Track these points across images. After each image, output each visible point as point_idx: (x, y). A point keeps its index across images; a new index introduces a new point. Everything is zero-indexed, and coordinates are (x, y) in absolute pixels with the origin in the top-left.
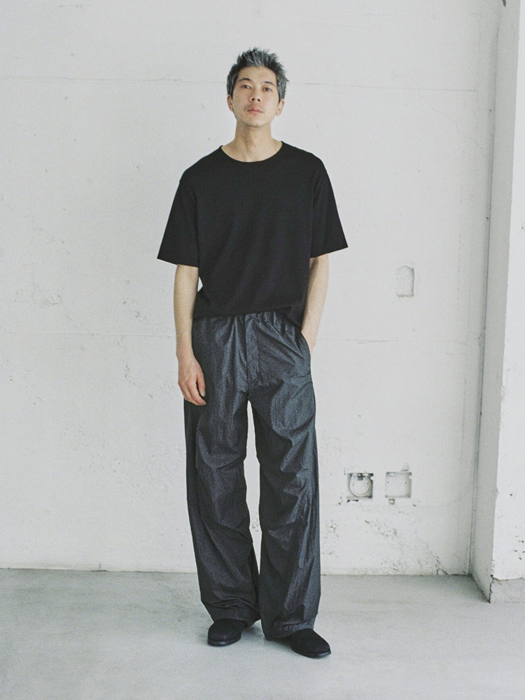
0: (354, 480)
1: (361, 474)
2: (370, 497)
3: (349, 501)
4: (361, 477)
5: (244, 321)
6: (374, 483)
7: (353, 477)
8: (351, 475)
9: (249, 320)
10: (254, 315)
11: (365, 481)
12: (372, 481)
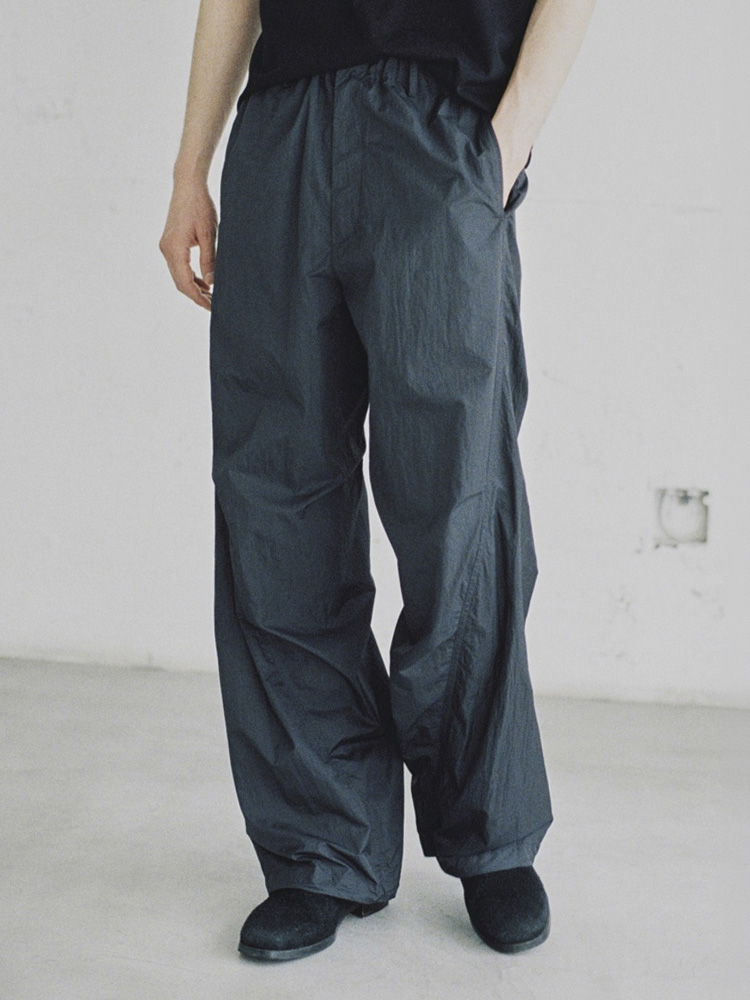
0: (671, 504)
1: (685, 492)
2: (704, 540)
3: (657, 546)
4: (685, 498)
5: (333, 84)
6: (712, 511)
7: (667, 499)
8: (663, 493)
9: (347, 81)
10: (359, 70)
11: (693, 506)
12: (706, 508)
